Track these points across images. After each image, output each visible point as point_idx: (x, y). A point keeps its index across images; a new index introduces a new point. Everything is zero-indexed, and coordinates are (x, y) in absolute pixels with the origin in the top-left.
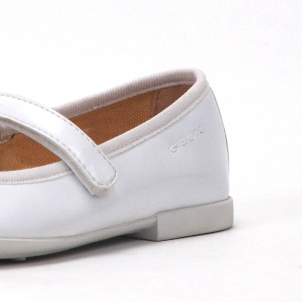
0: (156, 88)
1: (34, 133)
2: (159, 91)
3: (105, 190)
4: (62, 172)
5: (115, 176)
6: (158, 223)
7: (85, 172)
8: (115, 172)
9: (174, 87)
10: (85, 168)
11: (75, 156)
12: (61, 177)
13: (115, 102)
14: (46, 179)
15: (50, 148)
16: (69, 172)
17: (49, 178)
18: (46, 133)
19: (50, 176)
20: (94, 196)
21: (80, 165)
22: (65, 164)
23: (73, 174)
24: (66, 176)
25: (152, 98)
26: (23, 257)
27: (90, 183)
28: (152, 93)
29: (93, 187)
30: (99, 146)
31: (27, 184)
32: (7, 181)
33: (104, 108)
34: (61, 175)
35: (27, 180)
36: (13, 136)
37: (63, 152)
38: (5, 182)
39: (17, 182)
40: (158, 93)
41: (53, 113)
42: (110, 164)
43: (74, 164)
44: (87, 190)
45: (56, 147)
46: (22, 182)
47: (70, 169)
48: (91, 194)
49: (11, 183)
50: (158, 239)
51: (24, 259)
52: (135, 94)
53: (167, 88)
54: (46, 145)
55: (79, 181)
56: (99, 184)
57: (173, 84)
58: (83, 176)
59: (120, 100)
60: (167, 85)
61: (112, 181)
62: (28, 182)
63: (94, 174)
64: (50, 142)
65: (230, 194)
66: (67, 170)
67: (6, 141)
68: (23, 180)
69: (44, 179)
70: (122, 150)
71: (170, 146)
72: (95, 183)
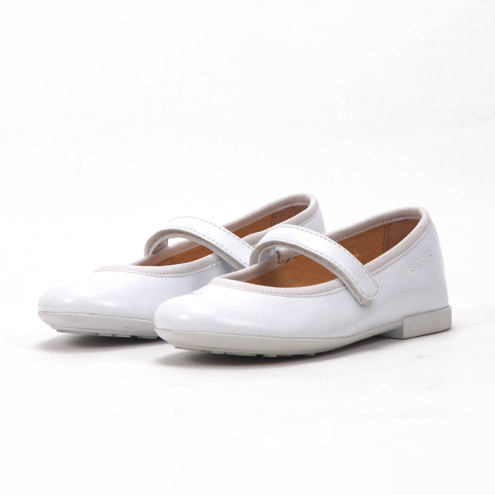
0: (389, 222)
1: (316, 256)
2: (390, 224)
3: (371, 301)
4: (339, 287)
5: (378, 290)
6: (404, 325)
7: (357, 287)
8: (378, 287)
9: (401, 221)
10: (357, 284)
11: (349, 275)
12: (338, 291)
13: (359, 233)
14: (328, 293)
15: (329, 269)
16: (343, 288)
17: (330, 292)
18: (321, 254)
19: (330, 290)
20: (363, 306)
21: (353, 282)
22: (341, 281)
23: (347, 288)
24: (342, 290)
25: (385, 229)
26: (313, 353)
27: (360, 296)
28: (385, 226)
29: (362, 298)
30: (365, 265)
31: (315, 296)
32: (301, 294)
33: (351, 238)
34: (338, 289)
35: (315, 293)
36: (288, 260)
37: (340, 272)
38: (300, 296)
39: (308, 296)
40: (390, 226)
41: (326, 239)
42: (374, 281)
43: (348, 281)
44: (357, 301)
45: (334, 267)
46: (312, 296)
47: (345, 285)
48: (360, 304)
49: (304, 296)
50: (404, 338)
51: (314, 355)
52: (373, 227)
53: (396, 222)
54: (325, 266)
55: (352, 294)
56: (367, 296)
57: (401, 219)
58: (355, 290)
59: (362, 231)
60: (397, 220)
61: (376, 294)
62: (316, 295)
63: (364, 289)
64: (329, 264)
65: (450, 304)
66: (342, 286)
67: (283, 264)
68: (312, 294)
69: (326, 293)
70: (379, 270)
71: (410, 266)
72: (365, 296)
